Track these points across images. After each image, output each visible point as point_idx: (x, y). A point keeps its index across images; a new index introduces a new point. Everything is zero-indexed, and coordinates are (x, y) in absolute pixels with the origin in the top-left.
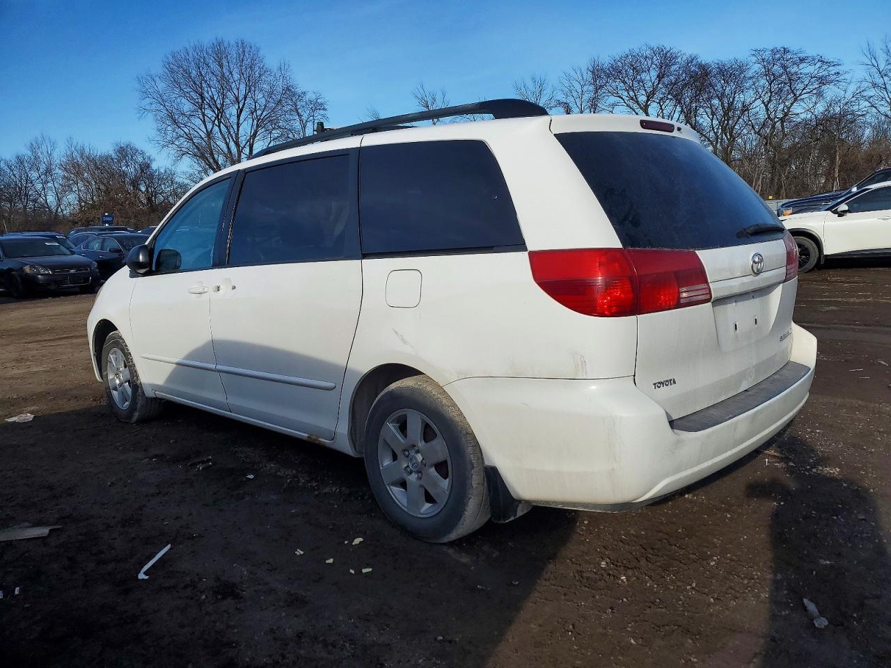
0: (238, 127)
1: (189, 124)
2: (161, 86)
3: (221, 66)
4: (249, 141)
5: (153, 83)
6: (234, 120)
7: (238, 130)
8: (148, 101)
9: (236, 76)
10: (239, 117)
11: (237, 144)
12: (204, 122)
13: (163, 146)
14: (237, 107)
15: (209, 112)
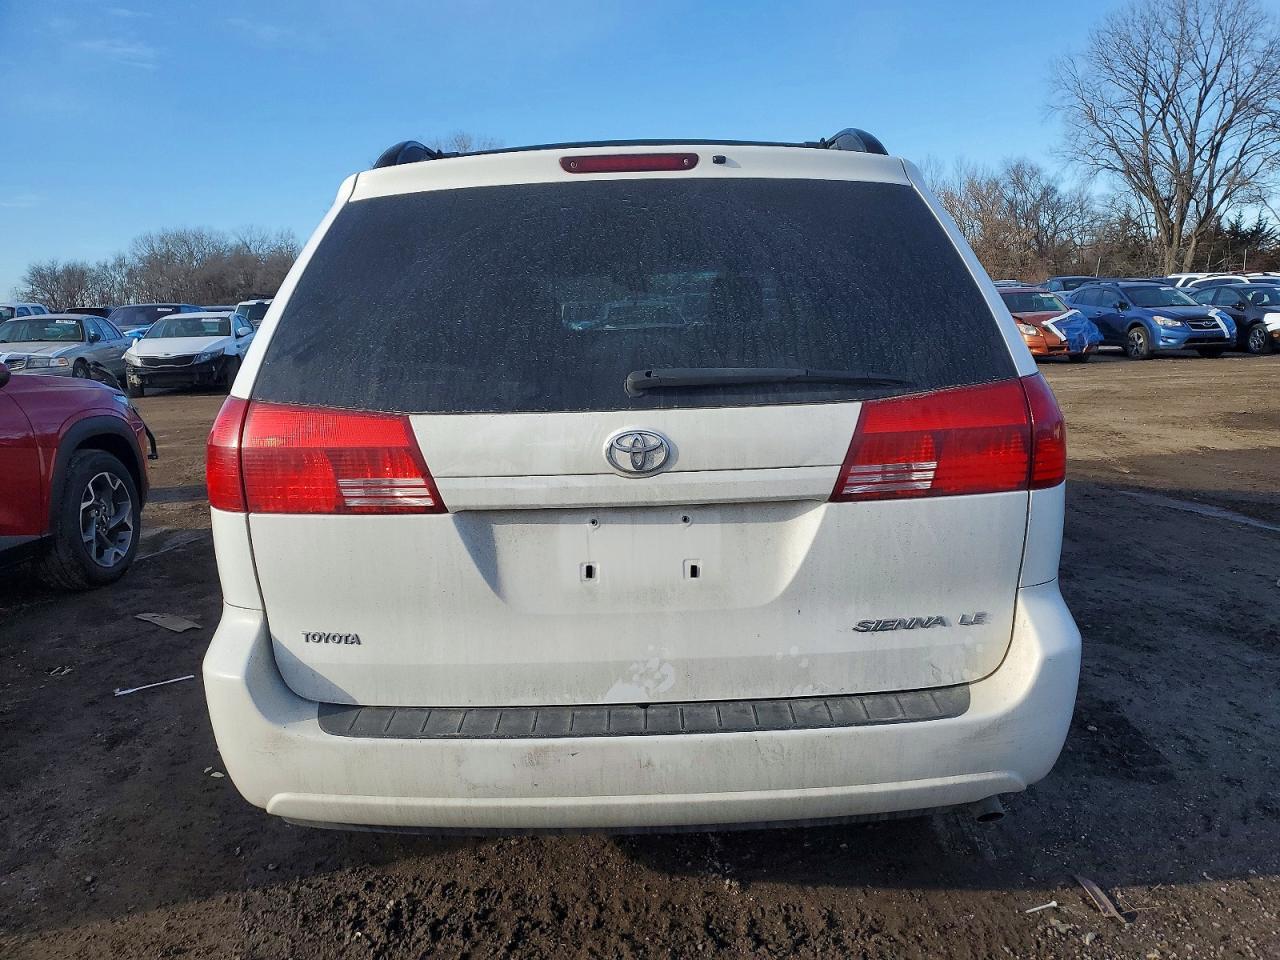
0: (1198, 117)
1: (1117, 122)
2: (1082, 68)
3: (1183, 21)
4: (1212, 139)
5: (1070, 66)
6: (1193, 107)
7: (1197, 122)
8: (1060, 93)
9: (1207, 33)
10: (1201, 102)
11: (1191, 146)
12: (1142, 116)
13: (1071, 160)
14: (1201, 84)
15: (1151, 100)
